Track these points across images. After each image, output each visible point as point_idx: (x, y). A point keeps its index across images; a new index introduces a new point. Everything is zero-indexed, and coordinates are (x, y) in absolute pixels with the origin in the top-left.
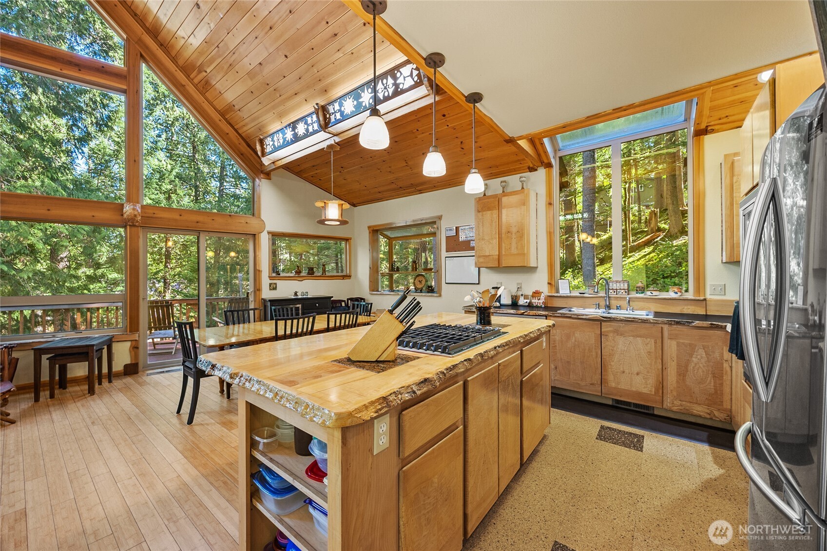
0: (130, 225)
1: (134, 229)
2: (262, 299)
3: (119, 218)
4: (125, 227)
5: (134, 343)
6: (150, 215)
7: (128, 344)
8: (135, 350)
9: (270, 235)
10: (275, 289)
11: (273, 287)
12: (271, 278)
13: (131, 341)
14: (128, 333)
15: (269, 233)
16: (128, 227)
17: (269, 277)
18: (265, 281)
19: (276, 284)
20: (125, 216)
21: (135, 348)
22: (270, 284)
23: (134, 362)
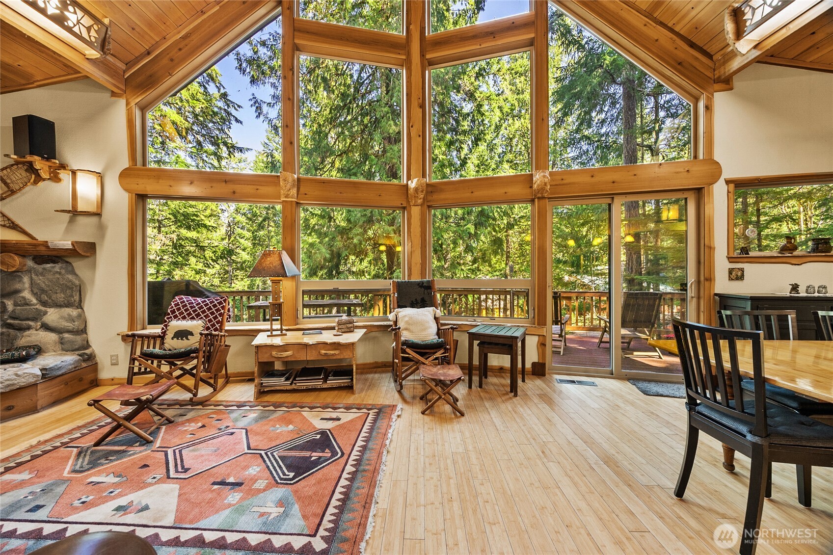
0: (539, 198)
1: (542, 202)
2: (716, 295)
3: (528, 191)
4: (532, 201)
5: (541, 338)
6: (557, 183)
7: (536, 339)
8: (543, 347)
9: (732, 186)
10: (741, 278)
11: (737, 276)
12: (731, 259)
13: (539, 335)
14: (536, 325)
15: (728, 182)
16: (536, 200)
17: (728, 258)
18: (721, 264)
19: (742, 270)
20: (535, 186)
21: (542, 345)
22: (731, 271)
23: (541, 361)
